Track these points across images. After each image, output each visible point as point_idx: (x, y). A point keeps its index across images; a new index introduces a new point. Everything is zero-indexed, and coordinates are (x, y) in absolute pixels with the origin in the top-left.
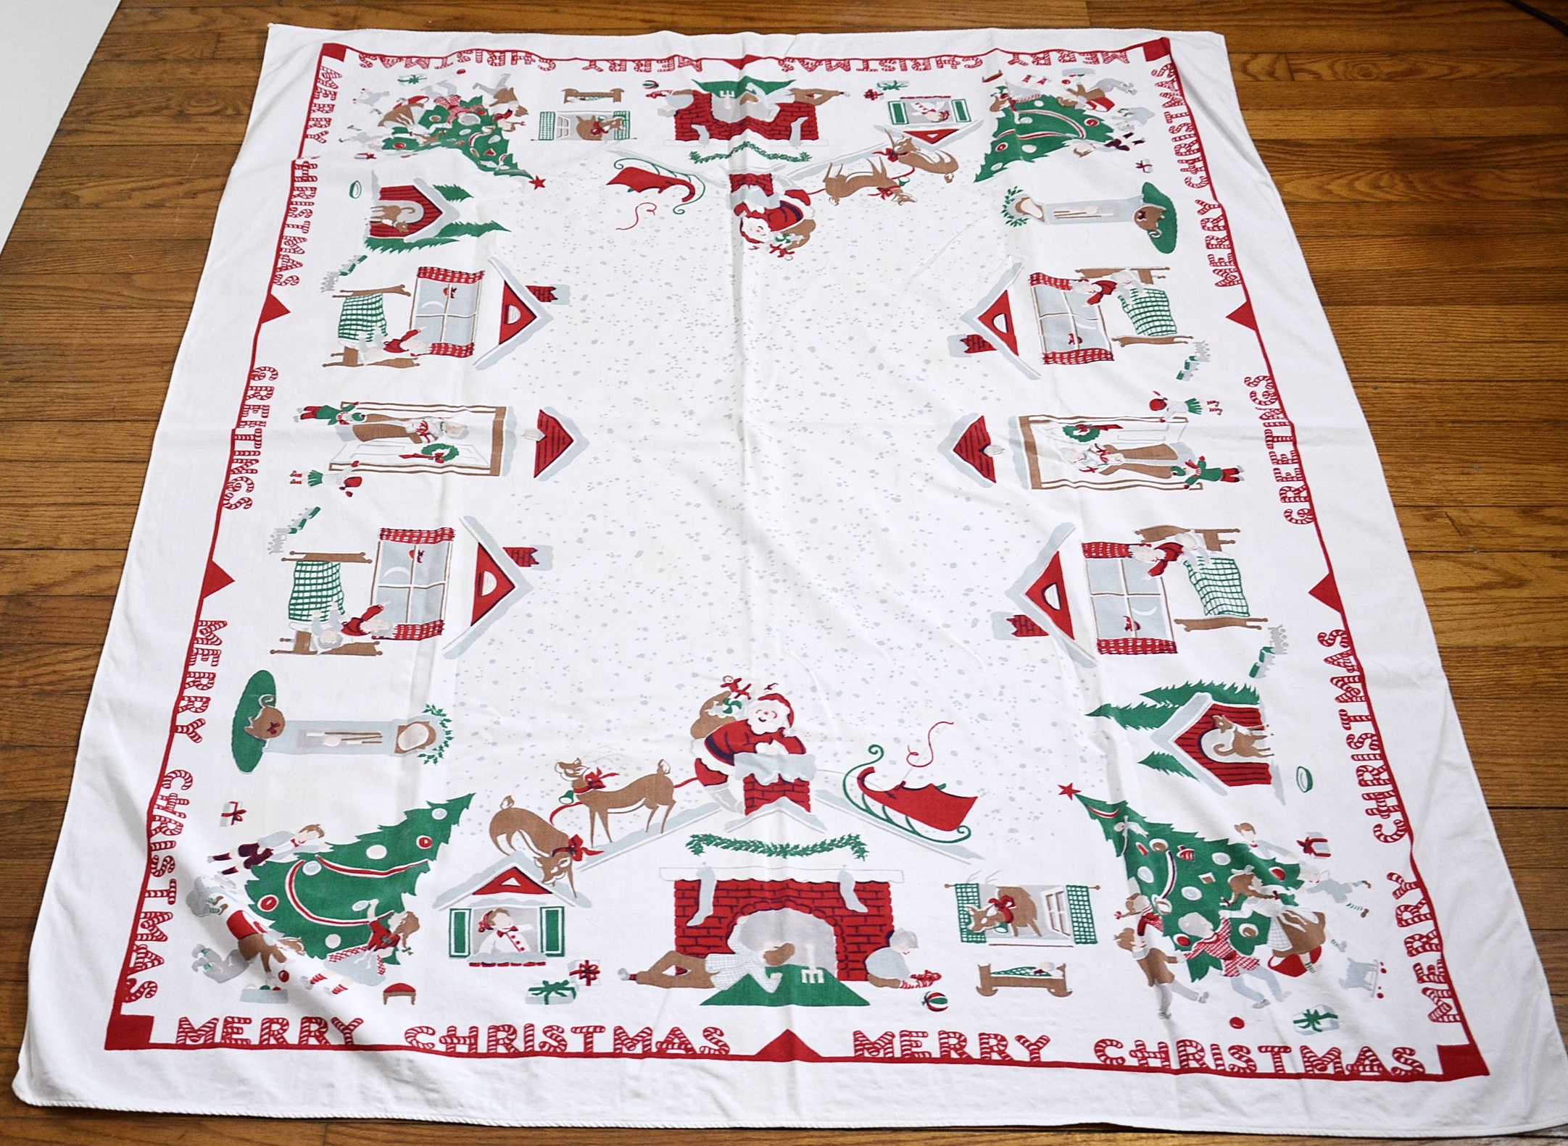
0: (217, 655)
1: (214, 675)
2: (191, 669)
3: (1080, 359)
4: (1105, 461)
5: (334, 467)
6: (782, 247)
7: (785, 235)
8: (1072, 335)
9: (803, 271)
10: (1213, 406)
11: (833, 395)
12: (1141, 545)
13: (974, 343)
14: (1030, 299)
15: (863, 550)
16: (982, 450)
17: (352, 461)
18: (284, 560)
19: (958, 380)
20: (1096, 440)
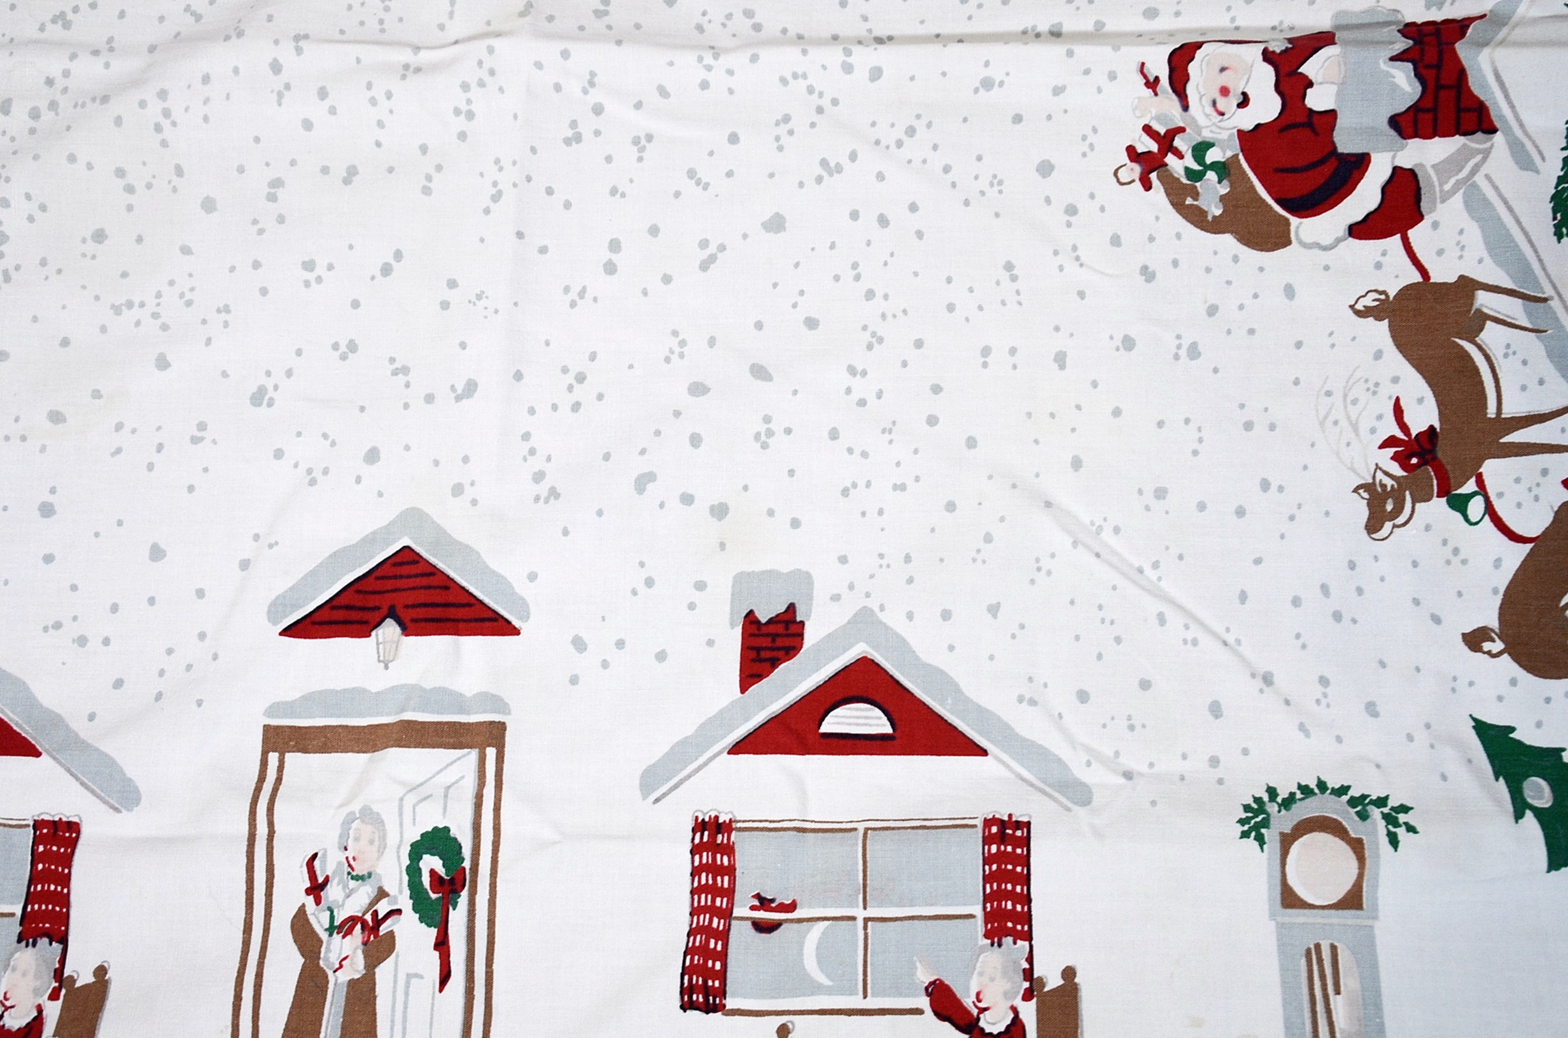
3: (704, 919)
4: (346, 927)
6: (1170, 159)
7: (1223, 169)
8: (792, 907)
9: (1072, 210)
11: (610, 268)
12: (59, 974)
13: (774, 637)
14: (942, 812)
15: (117, 310)
16: (392, 614)
19: (649, 582)
20: (410, 917)
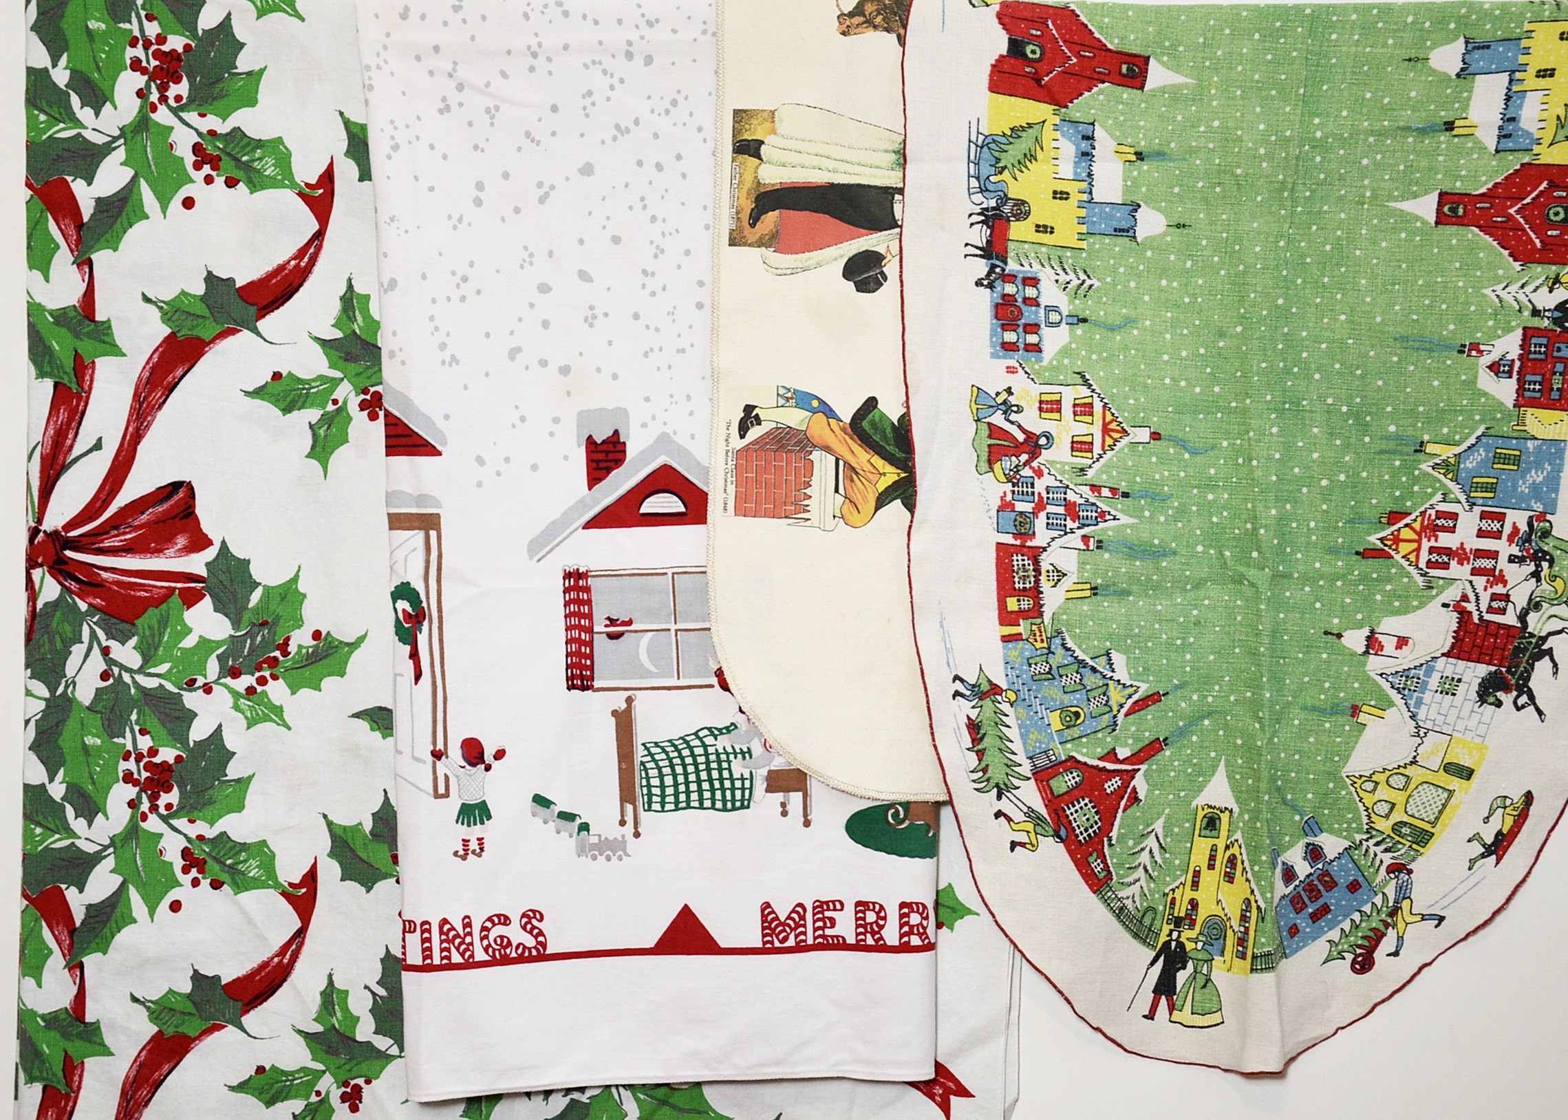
0: (821, 906)
1: (858, 904)
2: (851, 940)
3: (575, 633)
5: (441, 790)
8: (630, 623)
10: (474, 845)
11: (478, 202)
13: (607, 452)
17: (430, 758)
18: (637, 835)
19: (523, 419)
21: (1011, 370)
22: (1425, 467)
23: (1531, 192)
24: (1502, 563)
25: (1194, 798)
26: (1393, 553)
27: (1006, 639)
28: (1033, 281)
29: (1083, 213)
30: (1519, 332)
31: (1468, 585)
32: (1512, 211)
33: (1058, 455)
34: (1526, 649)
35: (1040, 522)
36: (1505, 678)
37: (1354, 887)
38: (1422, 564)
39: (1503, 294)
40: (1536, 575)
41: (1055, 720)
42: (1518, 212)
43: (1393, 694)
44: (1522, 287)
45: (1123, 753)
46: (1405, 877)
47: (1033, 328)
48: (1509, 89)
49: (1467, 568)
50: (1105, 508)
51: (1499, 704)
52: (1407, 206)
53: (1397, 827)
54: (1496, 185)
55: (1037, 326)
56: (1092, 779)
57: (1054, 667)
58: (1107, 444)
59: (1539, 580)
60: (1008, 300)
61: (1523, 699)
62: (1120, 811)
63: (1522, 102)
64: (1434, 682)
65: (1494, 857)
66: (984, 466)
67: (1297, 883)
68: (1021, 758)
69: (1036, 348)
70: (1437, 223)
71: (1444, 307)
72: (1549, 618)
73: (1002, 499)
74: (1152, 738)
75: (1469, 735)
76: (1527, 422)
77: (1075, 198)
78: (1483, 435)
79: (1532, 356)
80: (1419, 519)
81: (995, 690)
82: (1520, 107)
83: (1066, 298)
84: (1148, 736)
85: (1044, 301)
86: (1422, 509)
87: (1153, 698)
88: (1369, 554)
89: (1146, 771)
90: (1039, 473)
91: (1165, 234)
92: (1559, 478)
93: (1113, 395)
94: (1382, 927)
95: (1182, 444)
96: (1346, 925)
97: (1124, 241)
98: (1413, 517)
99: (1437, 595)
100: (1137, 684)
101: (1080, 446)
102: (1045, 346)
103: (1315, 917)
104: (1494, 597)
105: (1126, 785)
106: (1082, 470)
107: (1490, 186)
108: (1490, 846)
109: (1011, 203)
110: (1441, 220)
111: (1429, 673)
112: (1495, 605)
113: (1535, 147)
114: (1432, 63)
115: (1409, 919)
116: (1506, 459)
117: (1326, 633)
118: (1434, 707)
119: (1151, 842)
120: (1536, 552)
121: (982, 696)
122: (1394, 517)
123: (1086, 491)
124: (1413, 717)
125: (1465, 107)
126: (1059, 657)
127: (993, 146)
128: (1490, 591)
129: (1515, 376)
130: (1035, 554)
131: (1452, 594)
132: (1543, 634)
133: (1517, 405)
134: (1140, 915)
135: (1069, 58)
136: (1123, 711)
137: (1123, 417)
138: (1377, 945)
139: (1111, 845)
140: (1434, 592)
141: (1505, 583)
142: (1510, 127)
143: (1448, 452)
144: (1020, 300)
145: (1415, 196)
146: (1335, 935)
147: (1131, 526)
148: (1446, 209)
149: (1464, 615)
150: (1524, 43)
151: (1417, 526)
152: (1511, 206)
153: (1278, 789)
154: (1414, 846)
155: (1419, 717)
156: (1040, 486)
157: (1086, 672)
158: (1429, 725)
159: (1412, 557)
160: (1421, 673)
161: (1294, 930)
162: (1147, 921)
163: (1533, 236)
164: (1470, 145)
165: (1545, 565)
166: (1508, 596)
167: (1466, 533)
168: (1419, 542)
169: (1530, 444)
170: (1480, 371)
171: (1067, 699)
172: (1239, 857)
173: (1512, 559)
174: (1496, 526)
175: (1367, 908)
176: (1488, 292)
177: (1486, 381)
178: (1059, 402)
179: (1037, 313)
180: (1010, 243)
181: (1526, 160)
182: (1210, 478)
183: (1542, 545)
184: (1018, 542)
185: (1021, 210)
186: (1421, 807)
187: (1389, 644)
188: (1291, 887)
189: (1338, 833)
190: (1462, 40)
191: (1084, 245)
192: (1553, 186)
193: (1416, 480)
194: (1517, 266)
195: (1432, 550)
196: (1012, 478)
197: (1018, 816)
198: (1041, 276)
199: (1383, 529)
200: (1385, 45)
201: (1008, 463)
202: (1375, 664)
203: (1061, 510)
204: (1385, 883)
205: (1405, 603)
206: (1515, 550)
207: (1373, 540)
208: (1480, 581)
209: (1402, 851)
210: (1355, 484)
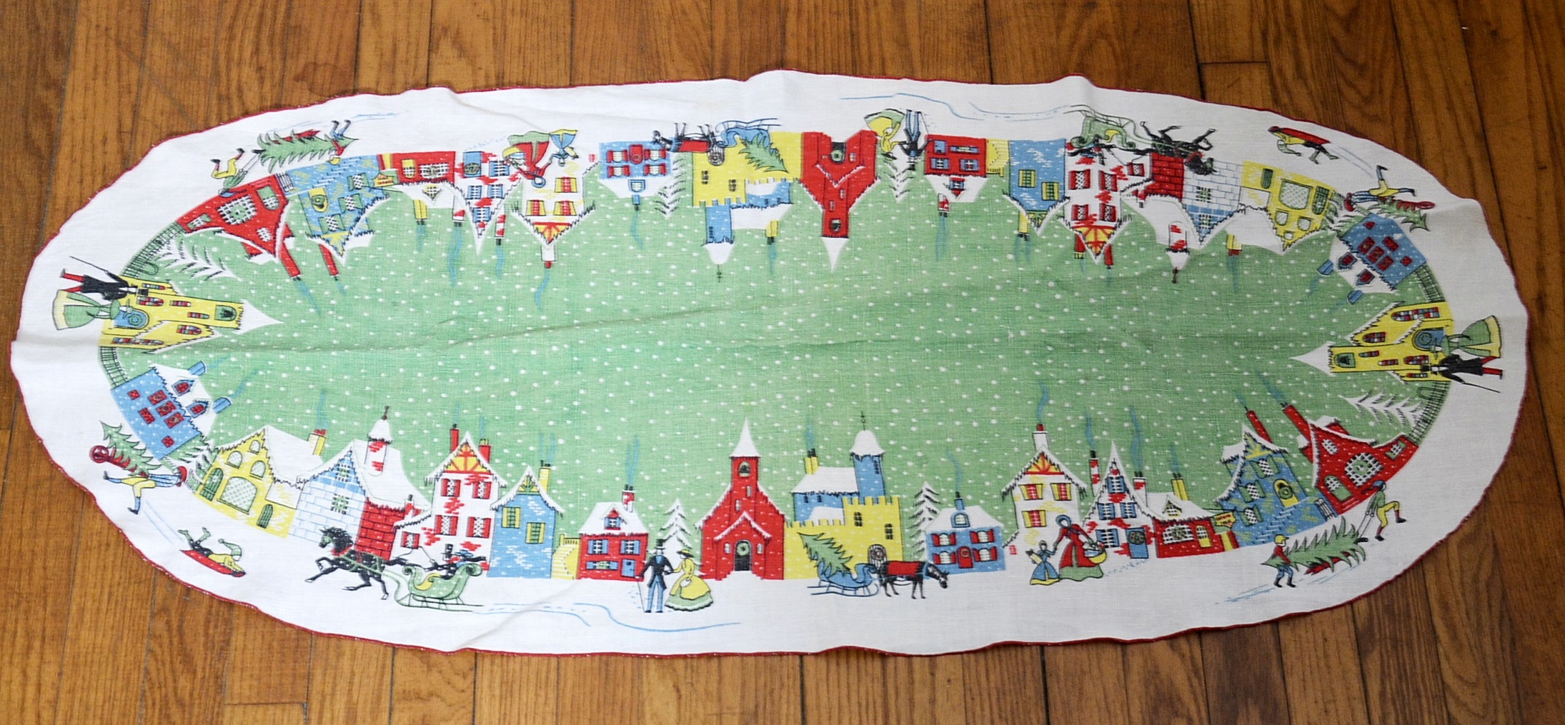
21: (593, 157)
22: (529, 470)
23: (760, 525)
24: (445, 540)
25: (251, 302)
26: (455, 452)
27: (380, 158)
28: (664, 170)
29: (722, 203)
30: (644, 531)
31: (427, 514)
32: (745, 514)
33: (529, 191)
34: (370, 565)
35: (475, 182)
36: (344, 550)
37: (168, 442)
38: (446, 476)
39: (675, 515)
40: (436, 566)
41: (319, 191)
42: (745, 520)
43: (334, 461)
44: (683, 530)
45: (290, 242)
46: (174, 481)
47: (627, 171)
48: (844, 494)
49: (443, 511)
50: (487, 227)
51: (323, 545)
52: (746, 435)
53: (219, 472)
54: (766, 498)
55: (628, 174)
56: (270, 218)
57: (359, 192)
58: (539, 226)
59: (431, 569)
60: (646, 153)
61: (326, 565)
62: (242, 240)
63: (834, 506)
64: (344, 492)
65: (189, 548)
66: (516, 141)
67: (175, 395)
68: (287, 167)
69: (611, 173)
70: (732, 458)
71: (664, 470)
72: (398, 582)
73: (491, 155)
74: (301, 268)
75: (296, 523)
76: (568, 545)
77: (732, 195)
78: (557, 512)
79: (623, 542)
80: (484, 470)
81: (340, 150)
82: (830, 505)
83: (653, 195)
84: (302, 264)
85: (648, 179)
86: (492, 472)
87: (333, 269)
88: (455, 433)
89: (273, 263)
90: (514, 179)
91: (711, 263)
92: (518, 576)
93: (578, 231)
94: (131, 466)
95: (544, 285)
96: (134, 439)
97: (703, 235)
98: (486, 465)
99: (419, 490)
100: (345, 255)
101: (536, 206)
102: (613, 180)
103: (145, 414)
104: (417, 536)
105: (263, 245)
106: (517, 209)
107: (765, 494)
108: (198, 545)
109: (720, 150)
110: (736, 461)
111: (352, 489)
112: (410, 538)
113: (798, 522)
114: (862, 433)
115: (138, 487)
116: (536, 533)
117: (387, 408)
118: (321, 494)
119: (215, 268)
120: (454, 565)
121: (335, 142)
122: (486, 451)
123: (501, 212)
124: (314, 478)
125: (828, 464)
126: (367, 195)
127: (761, 137)
128: (422, 533)
129: (607, 532)
130: (449, 178)
131: (420, 502)
132: (383, 578)
133: (582, 536)
134: (153, 262)
135: (837, 182)
136: (323, 243)
137: (561, 240)
138: (115, 463)
139: (215, 232)
140: (423, 488)
141: (428, 544)
142: (813, 500)
143: (541, 487)
144: (647, 162)
145: (755, 439)
146: (127, 430)
147: (474, 249)
148: (745, 464)
149: (401, 513)
150: (882, 498)
151: (479, 469)
152: (749, 513)
153: (256, 372)
154: (201, 487)
155: (313, 482)
156: (503, 180)
157: (355, 215)
158: (307, 490)
159: (452, 468)
160: (352, 483)
161: (134, 395)
162: (147, 268)
163: (725, 533)
164: (798, 473)
165: (444, 572)
166: (417, 547)
167: (473, 507)
168: (465, 472)
169: (549, 550)
170: (610, 504)
171: (334, 200)
172: (199, 336)
173: (450, 547)
174: (478, 532)
175: (148, 454)
176: (678, 502)
177: (603, 509)
178: (570, 191)
179: (639, 175)
180: (690, 154)
181: (787, 518)
182: (515, 308)
183: (461, 570)
184: (457, 167)
185: (717, 159)
186: (235, 489)
187: (378, 456)
188: (172, 390)
189: (216, 427)
190: (881, 451)
191: (697, 206)
192: (767, 542)
193: (517, 464)
194: (700, 524)
195: (458, 482)
196: (508, 161)
197: (241, 164)
198: (668, 177)
199: (475, 443)
200: (873, 396)
201: (519, 156)
202: (361, 446)
203: (485, 195)
204: (170, 466)
205: (412, 468)
206: (457, 549)
207: (466, 437)
208: (431, 524)
209: (197, 477)
210: (512, 417)
